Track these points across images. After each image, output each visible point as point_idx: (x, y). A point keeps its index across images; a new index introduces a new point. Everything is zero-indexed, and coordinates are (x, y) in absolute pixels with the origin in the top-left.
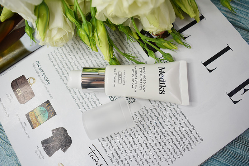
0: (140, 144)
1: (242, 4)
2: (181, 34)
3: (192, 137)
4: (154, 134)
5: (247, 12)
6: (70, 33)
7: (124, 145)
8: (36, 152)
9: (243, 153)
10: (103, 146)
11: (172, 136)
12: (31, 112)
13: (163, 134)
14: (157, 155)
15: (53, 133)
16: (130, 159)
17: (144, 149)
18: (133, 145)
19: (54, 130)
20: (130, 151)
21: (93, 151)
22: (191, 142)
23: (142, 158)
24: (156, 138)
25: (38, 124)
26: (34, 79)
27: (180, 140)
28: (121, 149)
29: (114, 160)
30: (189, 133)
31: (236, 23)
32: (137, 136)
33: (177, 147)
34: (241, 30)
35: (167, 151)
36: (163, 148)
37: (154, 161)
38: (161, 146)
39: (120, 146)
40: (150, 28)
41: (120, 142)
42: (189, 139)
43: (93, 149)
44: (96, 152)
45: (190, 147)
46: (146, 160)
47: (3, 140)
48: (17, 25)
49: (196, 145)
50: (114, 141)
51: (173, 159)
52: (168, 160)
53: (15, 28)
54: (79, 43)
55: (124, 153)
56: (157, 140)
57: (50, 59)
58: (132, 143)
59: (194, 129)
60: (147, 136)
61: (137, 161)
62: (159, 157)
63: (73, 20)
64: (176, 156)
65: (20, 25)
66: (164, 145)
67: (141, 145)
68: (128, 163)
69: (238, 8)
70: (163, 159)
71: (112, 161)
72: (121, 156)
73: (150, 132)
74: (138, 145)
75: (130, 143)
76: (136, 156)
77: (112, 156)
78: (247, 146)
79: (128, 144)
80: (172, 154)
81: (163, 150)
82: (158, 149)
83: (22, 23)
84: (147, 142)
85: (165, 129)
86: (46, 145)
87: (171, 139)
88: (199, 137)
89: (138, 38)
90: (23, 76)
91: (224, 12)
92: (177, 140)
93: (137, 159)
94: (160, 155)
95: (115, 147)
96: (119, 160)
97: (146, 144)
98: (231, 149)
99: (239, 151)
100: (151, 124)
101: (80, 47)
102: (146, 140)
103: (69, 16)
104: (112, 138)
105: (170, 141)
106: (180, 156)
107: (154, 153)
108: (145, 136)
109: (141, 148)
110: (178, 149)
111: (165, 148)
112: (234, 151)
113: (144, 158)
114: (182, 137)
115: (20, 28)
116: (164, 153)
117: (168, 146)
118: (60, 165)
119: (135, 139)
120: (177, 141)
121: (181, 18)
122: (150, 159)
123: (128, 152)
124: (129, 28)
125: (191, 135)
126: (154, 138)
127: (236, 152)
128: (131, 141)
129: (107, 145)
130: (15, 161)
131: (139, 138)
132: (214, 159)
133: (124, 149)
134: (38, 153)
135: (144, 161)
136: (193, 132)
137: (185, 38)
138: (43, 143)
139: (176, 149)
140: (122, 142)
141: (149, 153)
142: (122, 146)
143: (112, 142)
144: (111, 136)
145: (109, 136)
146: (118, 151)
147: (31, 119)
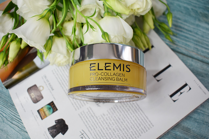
3: (147, 124)
4: (122, 122)
8: (44, 135)
10: (89, 131)
11: (134, 123)
12: (41, 109)
13: (128, 122)
14: (124, 136)
15: (56, 123)
16: (107, 138)
17: (115, 132)
18: (109, 130)
19: (56, 121)
21: (82, 134)
22: (146, 127)
24: (123, 125)
25: (45, 116)
26: (43, 87)
27: (139, 126)
30: (145, 121)
33: (137, 130)
35: (131, 133)
38: (127, 130)
39: (100, 130)
41: (100, 128)
42: (145, 125)
43: (83, 132)
44: (84, 134)
45: (145, 130)
47: (20, 128)
48: (31, 51)
49: (149, 129)
50: (97, 127)
53: (30, 53)
55: (103, 135)
57: (54, 74)
58: (108, 128)
59: (148, 119)
60: (118, 124)
64: (136, 136)
67: (114, 130)
73: (119, 121)
74: (112, 129)
75: (107, 128)
79: (106, 129)
80: (134, 135)
81: (128, 133)
82: (125, 132)
83: (34, 49)
85: (129, 119)
86: (51, 131)
87: (133, 125)
88: (151, 124)
90: (35, 86)
94: (126, 136)
95: (97, 131)
97: (117, 129)
100: (120, 116)
102: (117, 126)
104: (95, 125)
105: (133, 127)
106: (139, 136)
107: (122, 135)
108: (116, 124)
109: (114, 131)
111: (130, 131)
114: (140, 124)
115: (33, 52)
116: (129, 135)
117: (132, 130)
119: (110, 126)
120: (137, 126)
123: (106, 134)
125: (146, 123)
128: (107, 126)
129: (92, 130)
131: (112, 125)
134: (46, 136)
136: (147, 120)
138: (49, 129)
139: (137, 132)
140: (101, 128)
141: (119, 135)
142: (102, 131)
143: (95, 128)
144: (94, 124)
145: (93, 124)
146: (99, 133)
147: (41, 113)
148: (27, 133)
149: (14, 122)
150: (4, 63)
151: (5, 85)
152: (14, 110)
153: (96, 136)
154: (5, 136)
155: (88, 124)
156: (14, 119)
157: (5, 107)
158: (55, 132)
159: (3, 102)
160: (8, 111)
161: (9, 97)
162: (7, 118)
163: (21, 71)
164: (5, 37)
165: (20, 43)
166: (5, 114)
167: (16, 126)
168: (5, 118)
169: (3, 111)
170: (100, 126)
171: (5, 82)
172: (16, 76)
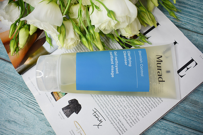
0: (124, 106)
1: (184, 13)
2: (145, 36)
3: (156, 99)
5: (187, 18)
6: (78, 41)
7: (114, 107)
8: (59, 115)
9: (190, 108)
10: (101, 109)
13: (138, 99)
15: (69, 103)
16: (119, 115)
18: (120, 107)
19: (70, 101)
20: (118, 110)
22: (155, 102)
23: (126, 114)
24: (134, 101)
25: (59, 98)
27: (149, 102)
28: (113, 109)
29: (108, 116)
31: (180, 26)
32: (122, 101)
33: (147, 106)
34: (184, 30)
35: (141, 109)
36: (139, 108)
37: (134, 115)
38: (137, 106)
39: (112, 108)
40: (126, 34)
41: (111, 105)
43: (95, 111)
44: (97, 112)
45: (155, 106)
46: (129, 115)
47: (36, 111)
48: (39, 36)
49: (159, 104)
50: (108, 105)
51: (145, 114)
52: (142, 114)
53: (38, 38)
54: (81, 45)
55: (115, 112)
56: (135, 103)
58: (119, 106)
60: (128, 101)
61: (123, 116)
62: (136, 113)
63: (80, 33)
64: (147, 112)
65: (41, 36)
66: (139, 106)
68: (118, 118)
69: (181, 15)
70: (139, 114)
71: (107, 117)
72: (113, 114)
74: (123, 106)
75: (118, 105)
76: (122, 113)
77: (107, 115)
78: (192, 103)
79: (117, 106)
80: (144, 111)
81: (138, 109)
82: (136, 108)
83: (42, 35)
84: (128, 104)
86: (65, 110)
87: (143, 101)
88: (161, 99)
89: (118, 40)
91: (172, 19)
92: (147, 102)
93: (123, 115)
94: (137, 112)
95: (109, 108)
96: (112, 116)
97: (128, 106)
98: (182, 105)
99: (187, 106)
101: (81, 48)
102: (127, 103)
103: (76, 30)
105: (143, 103)
106: (150, 111)
107: (133, 111)
108: (127, 101)
109: (125, 108)
110: (148, 108)
111: (140, 107)
112: (184, 107)
113: (127, 114)
114: (150, 100)
115: (41, 38)
116: (139, 110)
117: (142, 106)
118: (75, 122)
119: (121, 103)
121: (144, 26)
122: (131, 114)
123: (117, 111)
124: (113, 34)
126: (132, 102)
127: (185, 107)
128: (118, 104)
129: (104, 108)
130: (45, 123)
132: (172, 112)
133: (114, 109)
134: (61, 116)
135: (127, 116)
137: (148, 38)
138: (63, 109)
139: (147, 108)
140: (113, 105)
141: (130, 111)
142: (113, 108)
143: (107, 105)
144: (106, 102)
145: (104, 102)
146: (111, 111)
147: (54, 95)
148: (43, 114)
149: (30, 105)
150: (15, 51)
151: (18, 71)
152: (29, 94)
153: (108, 114)
154: (23, 118)
155: (100, 103)
156: (30, 103)
157: (20, 92)
158: (69, 111)
159: (18, 87)
160: (23, 96)
161: (23, 82)
162: (23, 102)
163: (32, 57)
164: (14, 25)
165: (28, 30)
166: (21, 98)
167: (33, 109)
168: (21, 103)
169: (18, 96)
170: (112, 104)
171: (18, 68)
172: (28, 62)
